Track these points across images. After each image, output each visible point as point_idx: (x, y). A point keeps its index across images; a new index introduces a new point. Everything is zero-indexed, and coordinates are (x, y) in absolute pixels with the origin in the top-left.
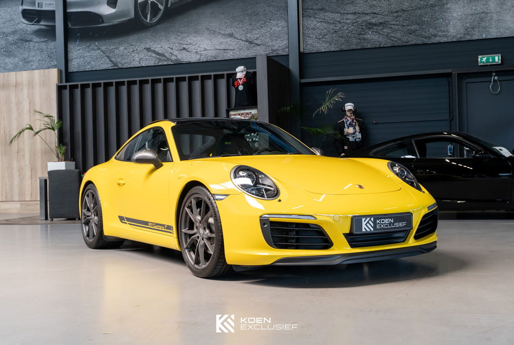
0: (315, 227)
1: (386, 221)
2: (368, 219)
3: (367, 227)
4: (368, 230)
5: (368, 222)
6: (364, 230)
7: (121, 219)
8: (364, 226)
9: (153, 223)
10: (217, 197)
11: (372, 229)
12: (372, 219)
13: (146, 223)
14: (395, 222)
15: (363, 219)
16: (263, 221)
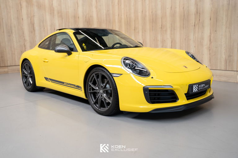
0: (171, 91)
1: (202, 85)
2: (196, 85)
3: (195, 90)
4: (196, 91)
5: (196, 87)
6: (194, 91)
7: (46, 79)
8: (194, 89)
9: (67, 83)
10: (114, 75)
11: (197, 91)
12: (197, 85)
13: (63, 83)
14: (205, 85)
15: (194, 86)
16: (145, 90)
